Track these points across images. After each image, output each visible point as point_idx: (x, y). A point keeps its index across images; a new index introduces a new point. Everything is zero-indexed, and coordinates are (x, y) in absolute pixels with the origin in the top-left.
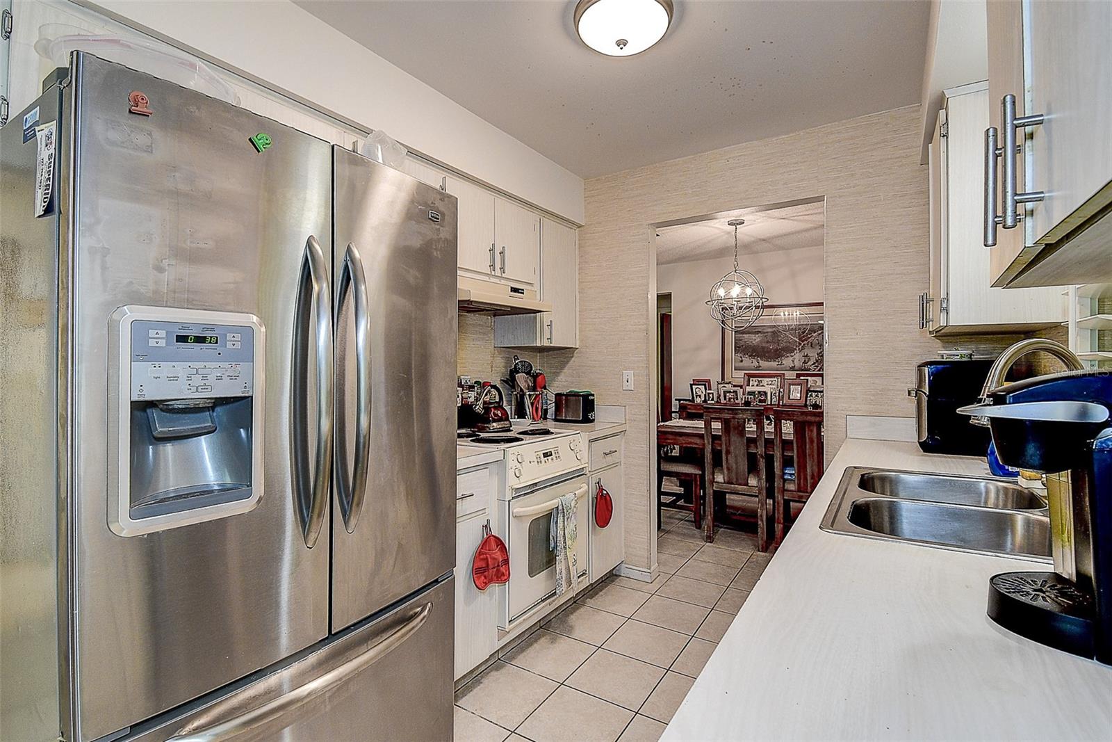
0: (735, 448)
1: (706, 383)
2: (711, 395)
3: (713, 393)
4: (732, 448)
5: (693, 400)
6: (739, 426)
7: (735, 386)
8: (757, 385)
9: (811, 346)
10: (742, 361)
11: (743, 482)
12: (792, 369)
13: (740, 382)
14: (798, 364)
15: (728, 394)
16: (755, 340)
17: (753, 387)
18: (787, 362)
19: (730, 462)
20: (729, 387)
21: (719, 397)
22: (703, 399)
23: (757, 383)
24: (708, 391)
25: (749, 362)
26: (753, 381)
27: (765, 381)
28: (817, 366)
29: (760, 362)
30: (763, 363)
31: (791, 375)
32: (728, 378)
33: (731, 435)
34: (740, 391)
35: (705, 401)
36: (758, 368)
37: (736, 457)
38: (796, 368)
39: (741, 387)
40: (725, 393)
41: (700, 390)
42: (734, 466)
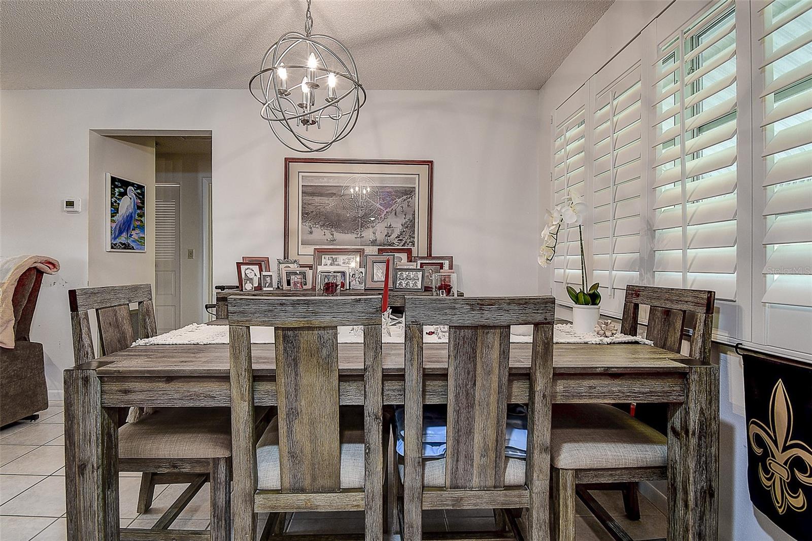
0: (310, 404)
1: (261, 263)
2: (268, 279)
3: (271, 276)
4: (303, 403)
5: (240, 287)
6: (323, 345)
7: (302, 266)
8: (331, 265)
9: (396, 215)
10: (311, 233)
11: (327, 483)
12: (374, 243)
13: (310, 261)
14: (380, 237)
15: (292, 277)
16: (329, 204)
17: (326, 266)
18: (368, 234)
19: (298, 437)
20: (293, 267)
21: (280, 282)
22: (256, 285)
23: (331, 261)
24: (264, 273)
25: (320, 234)
26: (326, 259)
27: (341, 258)
28: (401, 240)
29: (335, 233)
30: (339, 236)
31: (371, 250)
32: (292, 256)
33: (301, 369)
34: (309, 273)
35: (259, 288)
36: (333, 241)
37: (312, 423)
38: (378, 242)
39: (310, 267)
40: (289, 274)
41: (253, 272)
42: (308, 449)
